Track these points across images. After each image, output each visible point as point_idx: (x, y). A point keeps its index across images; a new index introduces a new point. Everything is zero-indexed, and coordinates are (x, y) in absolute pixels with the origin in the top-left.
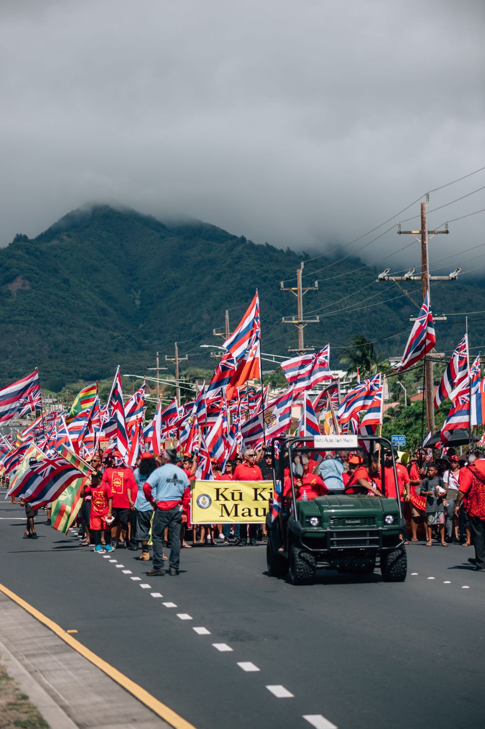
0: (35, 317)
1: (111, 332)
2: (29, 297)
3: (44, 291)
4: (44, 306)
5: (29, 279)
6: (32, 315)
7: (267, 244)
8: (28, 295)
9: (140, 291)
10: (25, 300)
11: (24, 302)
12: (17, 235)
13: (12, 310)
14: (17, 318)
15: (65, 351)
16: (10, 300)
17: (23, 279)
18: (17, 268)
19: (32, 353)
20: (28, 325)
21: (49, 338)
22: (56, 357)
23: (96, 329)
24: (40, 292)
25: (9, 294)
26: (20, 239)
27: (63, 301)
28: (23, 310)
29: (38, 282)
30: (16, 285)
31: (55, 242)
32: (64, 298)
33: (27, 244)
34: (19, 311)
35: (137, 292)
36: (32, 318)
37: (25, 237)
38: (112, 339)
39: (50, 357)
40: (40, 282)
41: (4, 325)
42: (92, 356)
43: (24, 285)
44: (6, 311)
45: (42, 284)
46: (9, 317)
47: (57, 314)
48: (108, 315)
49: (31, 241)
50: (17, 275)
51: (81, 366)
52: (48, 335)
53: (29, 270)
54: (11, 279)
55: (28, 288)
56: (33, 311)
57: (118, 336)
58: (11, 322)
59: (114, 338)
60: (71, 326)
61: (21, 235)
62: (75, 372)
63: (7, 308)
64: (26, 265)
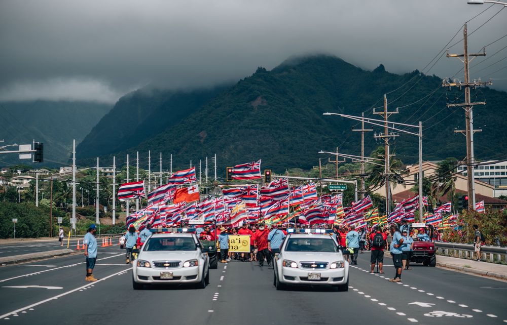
0: (270, 125)
1: (323, 136)
2: (266, 111)
3: (276, 107)
4: (277, 118)
5: (266, 98)
6: (268, 123)
7: (434, 75)
8: (265, 109)
9: (343, 108)
10: (263, 112)
11: (262, 114)
12: (259, 68)
13: (254, 120)
14: (257, 125)
15: (291, 149)
16: (252, 113)
17: (262, 98)
18: (258, 90)
19: (267, 149)
20: (264, 130)
21: (280, 139)
22: (284, 153)
23: (312, 134)
24: (273, 107)
25: (252, 109)
26: (261, 71)
27: (290, 114)
28: (262, 120)
29: (272, 101)
30: (257, 103)
31: (285, 73)
32: (290, 112)
33: (265, 74)
34: (259, 121)
35: (342, 109)
36: (268, 125)
37: (264, 69)
38: (324, 141)
39: (280, 153)
40: (274, 101)
41: (248, 130)
42: (309, 152)
43: (262, 102)
44: (250, 120)
45: (275, 102)
46: (252, 125)
47: (285, 123)
48: (321, 124)
49: (268, 72)
50: (259, 95)
51: (301, 159)
52: (279, 137)
53: (266, 92)
54: (253, 98)
55: (265, 104)
56: (268, 120)
57: (328, 139)
58: (252, 128)
59: (324, 140)
60: (294, 132)
61: (261, 68)
62: (297, 163)
63: (251, 118)
64: (265, 89)
